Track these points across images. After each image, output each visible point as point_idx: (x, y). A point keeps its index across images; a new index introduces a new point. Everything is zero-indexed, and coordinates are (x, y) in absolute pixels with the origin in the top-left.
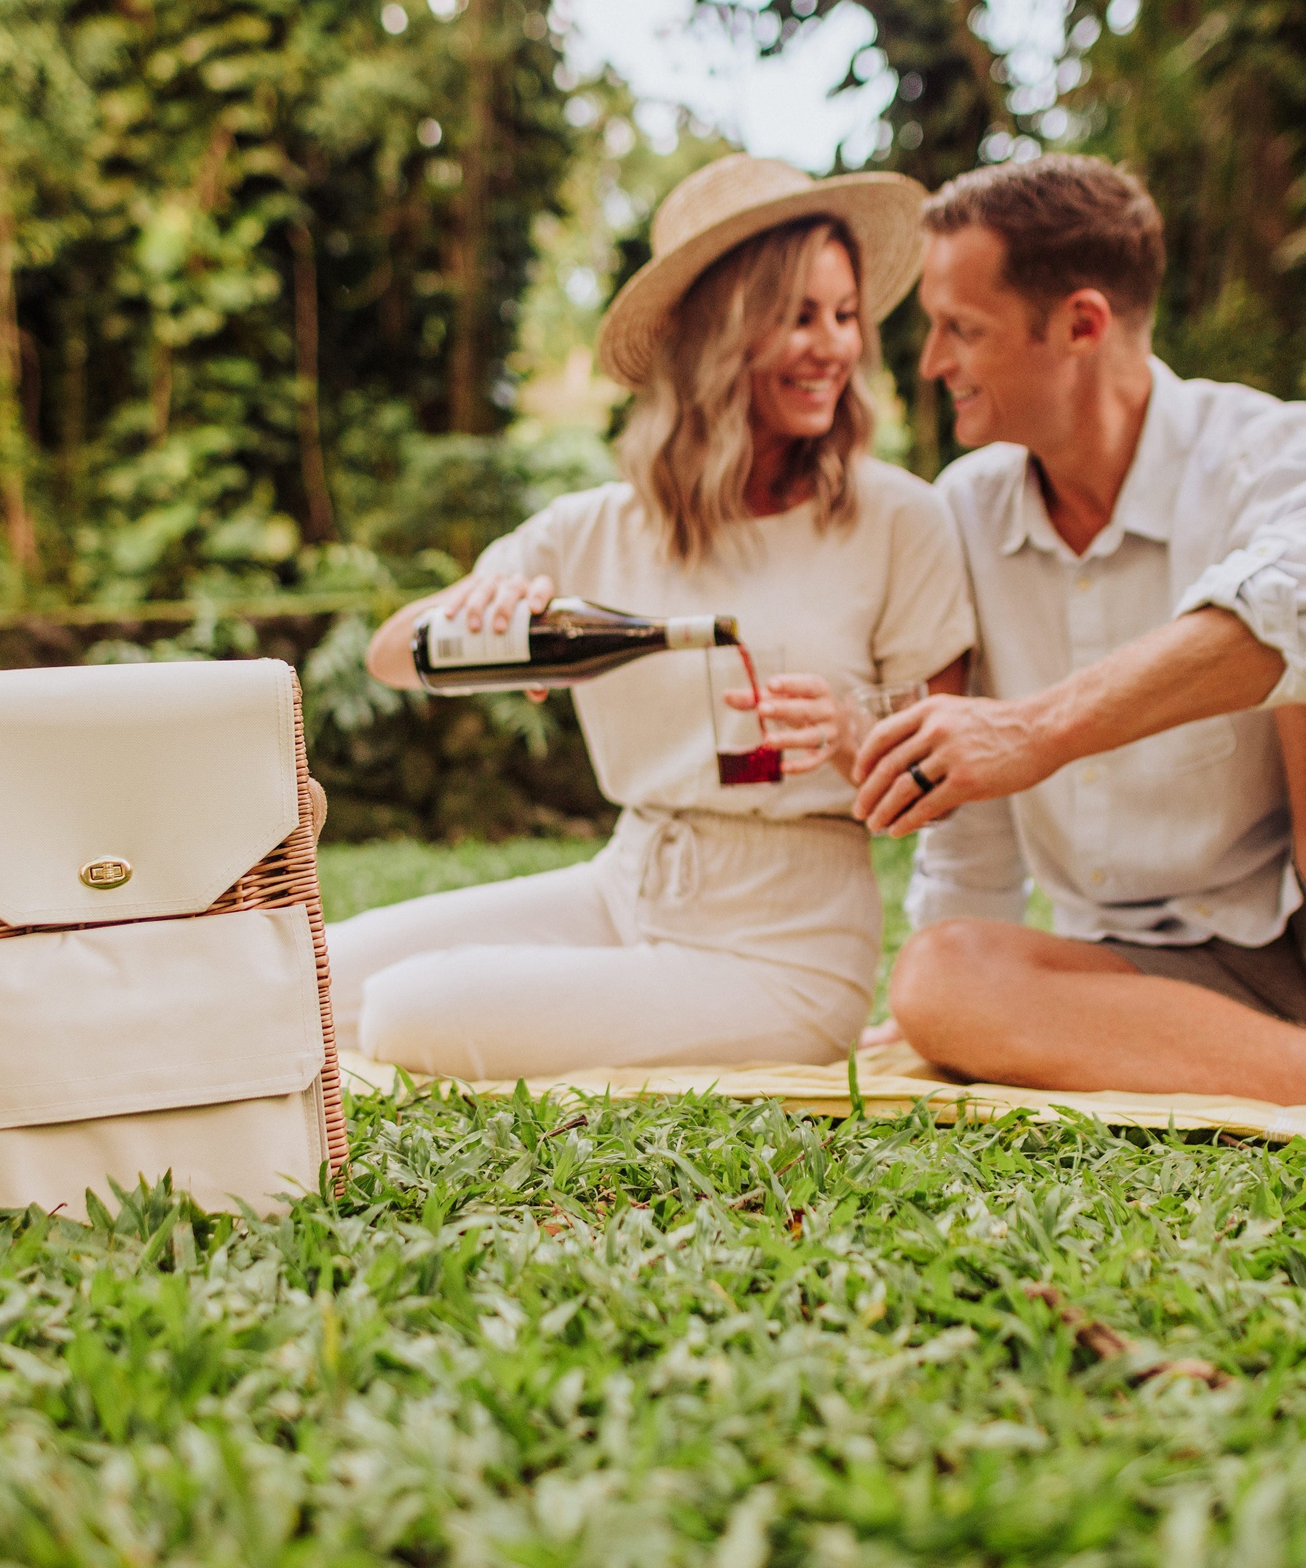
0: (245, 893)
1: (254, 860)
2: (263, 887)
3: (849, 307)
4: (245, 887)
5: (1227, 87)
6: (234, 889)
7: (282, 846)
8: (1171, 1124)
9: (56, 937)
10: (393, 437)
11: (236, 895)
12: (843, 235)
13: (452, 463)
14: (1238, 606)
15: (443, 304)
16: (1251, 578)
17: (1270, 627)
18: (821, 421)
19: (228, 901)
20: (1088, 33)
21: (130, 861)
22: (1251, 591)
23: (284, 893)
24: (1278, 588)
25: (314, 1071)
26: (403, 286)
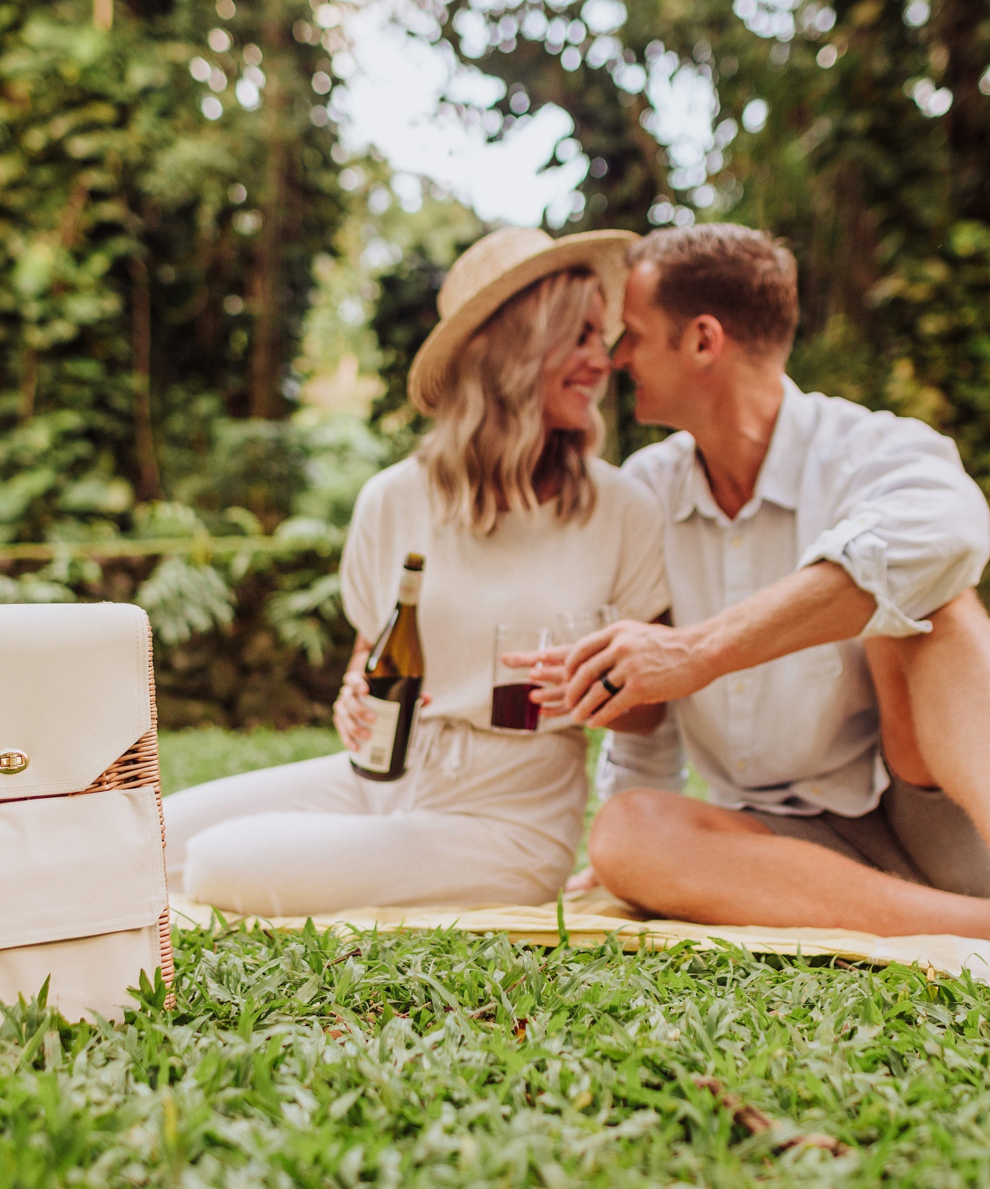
0: (109, 777)
1: (118, 754)
2: (120, 773)
4: (111, 773)
7: (139, 742)
8: (799, 951)
10: (207, 420)
11: (104, 779)
13: (252, 441)
14: (844, 561)
15: (245, 321)
16: (854, 540)
17: (867, 577)
19: (98, 784)
20: (729, 131)
21: (27, 753)
22: (854, 550)
23: (135, 778)
24: (873, 548)
26: (215, 307)
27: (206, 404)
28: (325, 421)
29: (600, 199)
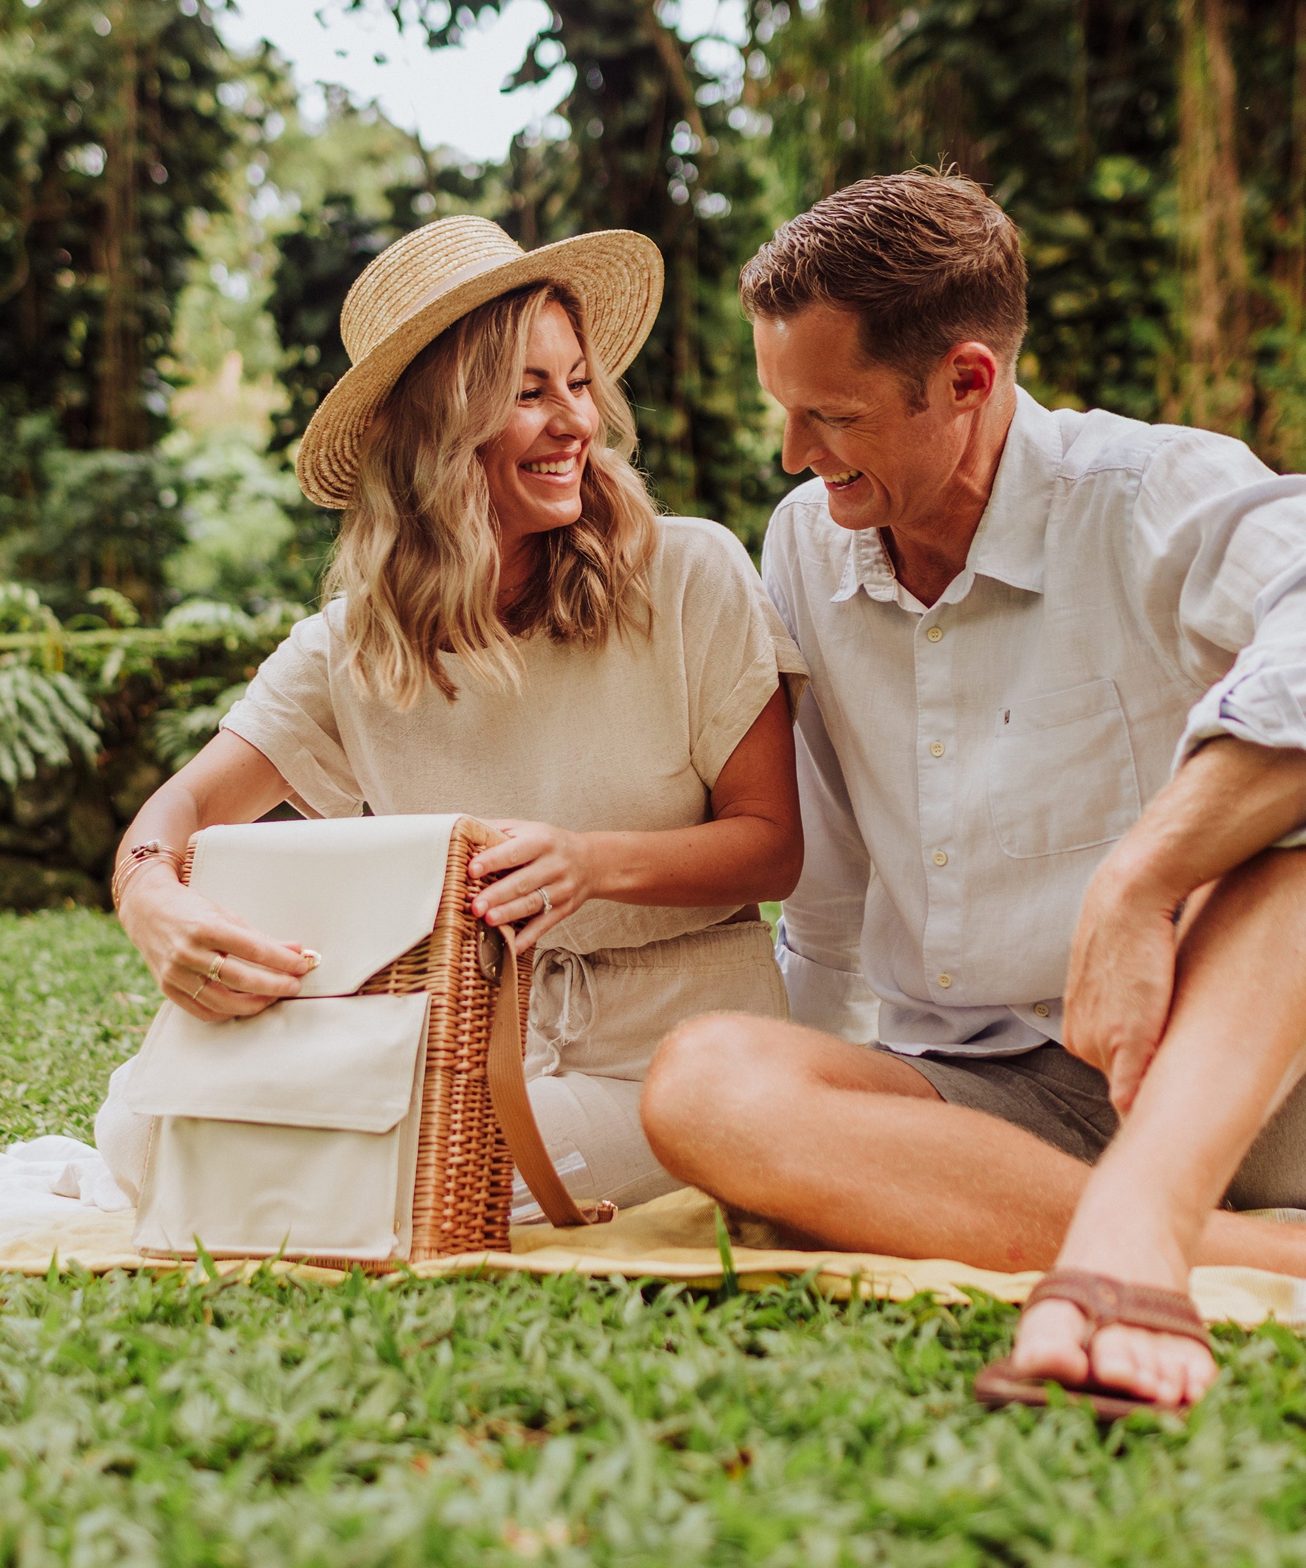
0: (396, 986)
2: (409, 983)
3: (579, 374)
5: (916, 88)
10: (35, 449)
12: (563, 297)
13: (102, 477)
15: (89, 303)
18: (569, 507)
20: (773, 23)
23: (422, 989)
26: (42, 284)
27: (32, 427)
28: (199, 450)
29: (596, 128)
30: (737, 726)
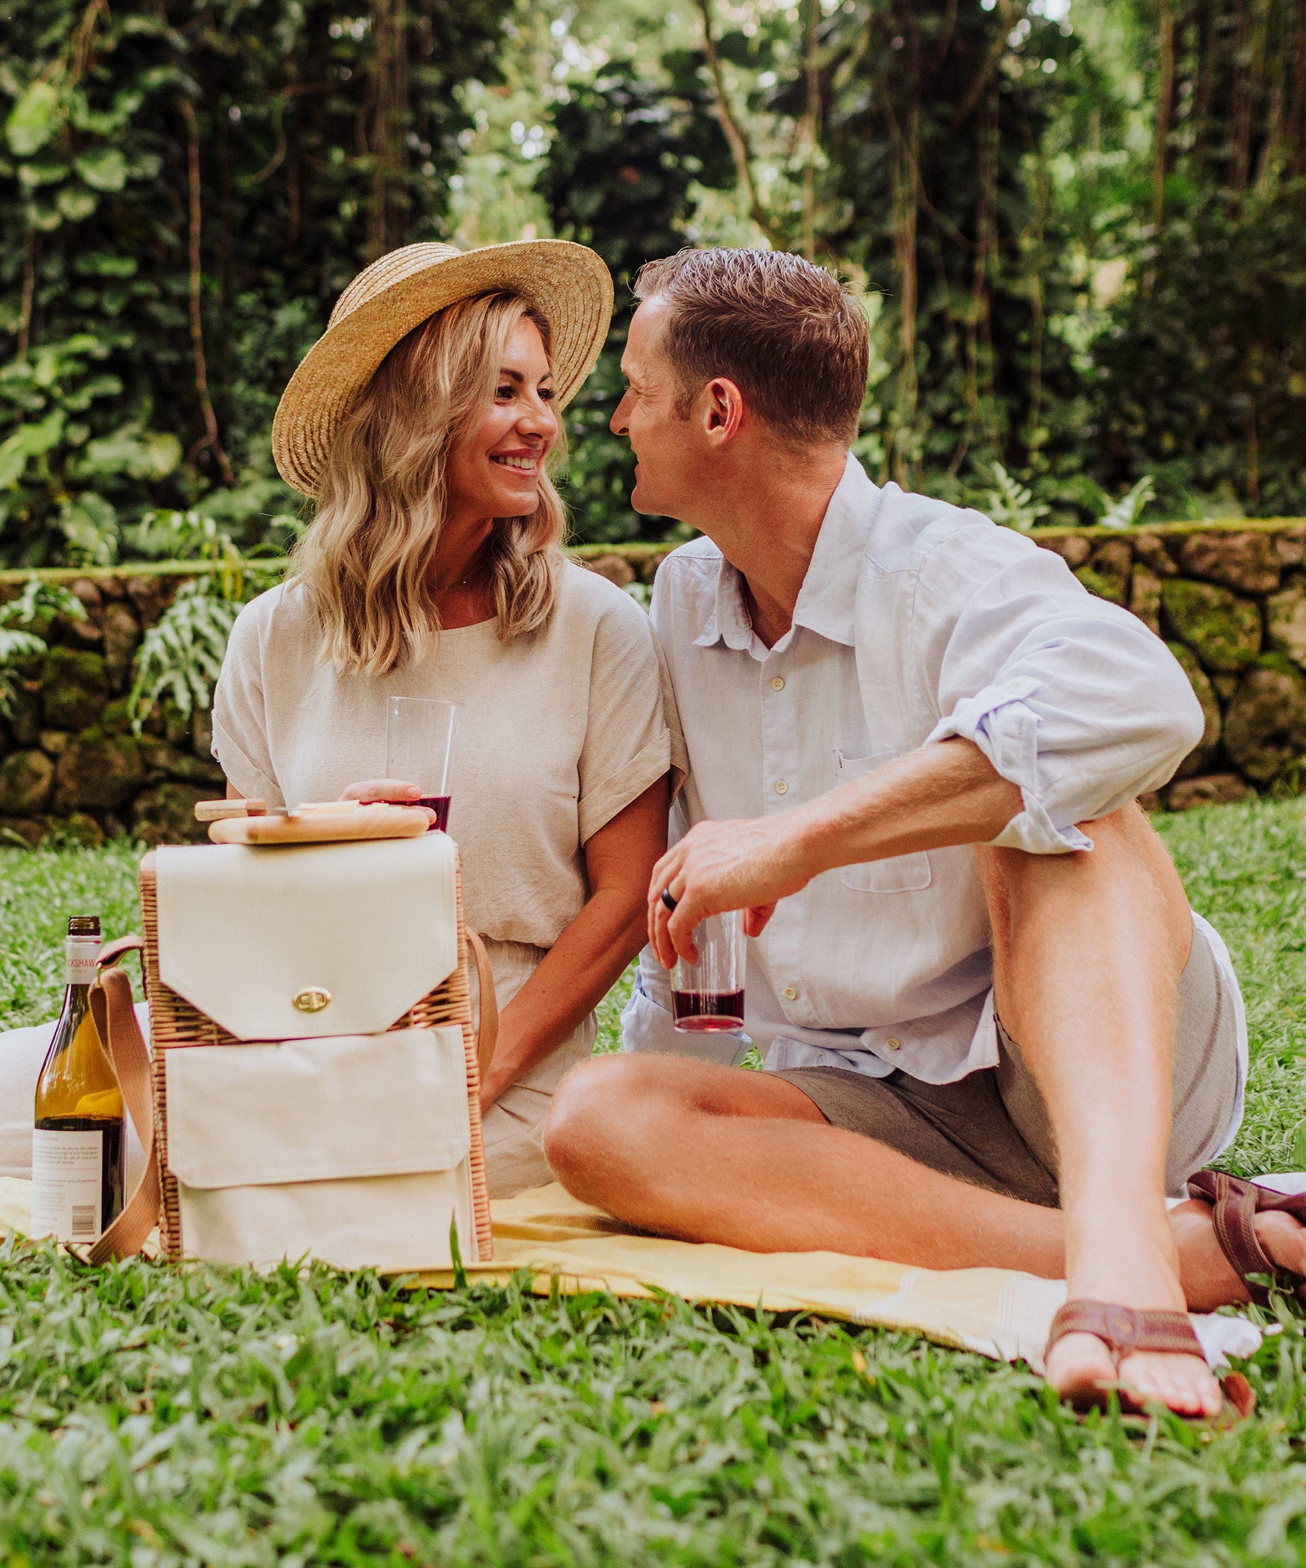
0: (416, 1018)
1: (424, 993)
2: (429, 1014)
3: (547, 386)
4: (415, 1013)
6: (407, 1015)
7: (445, 982)
8: (759, 1303)
9: (272, 1047)
11: (407, 1020)
14: (979, 738)
16: (995, 710)
17: (1009, 762)
18: (529, 498)
19: (403, 1023)
21: (330, 991)
22: (994, 723)
23: (446, 1019)
24: (1020, 722)
25: (463, 1153)
30: (625, 793)
